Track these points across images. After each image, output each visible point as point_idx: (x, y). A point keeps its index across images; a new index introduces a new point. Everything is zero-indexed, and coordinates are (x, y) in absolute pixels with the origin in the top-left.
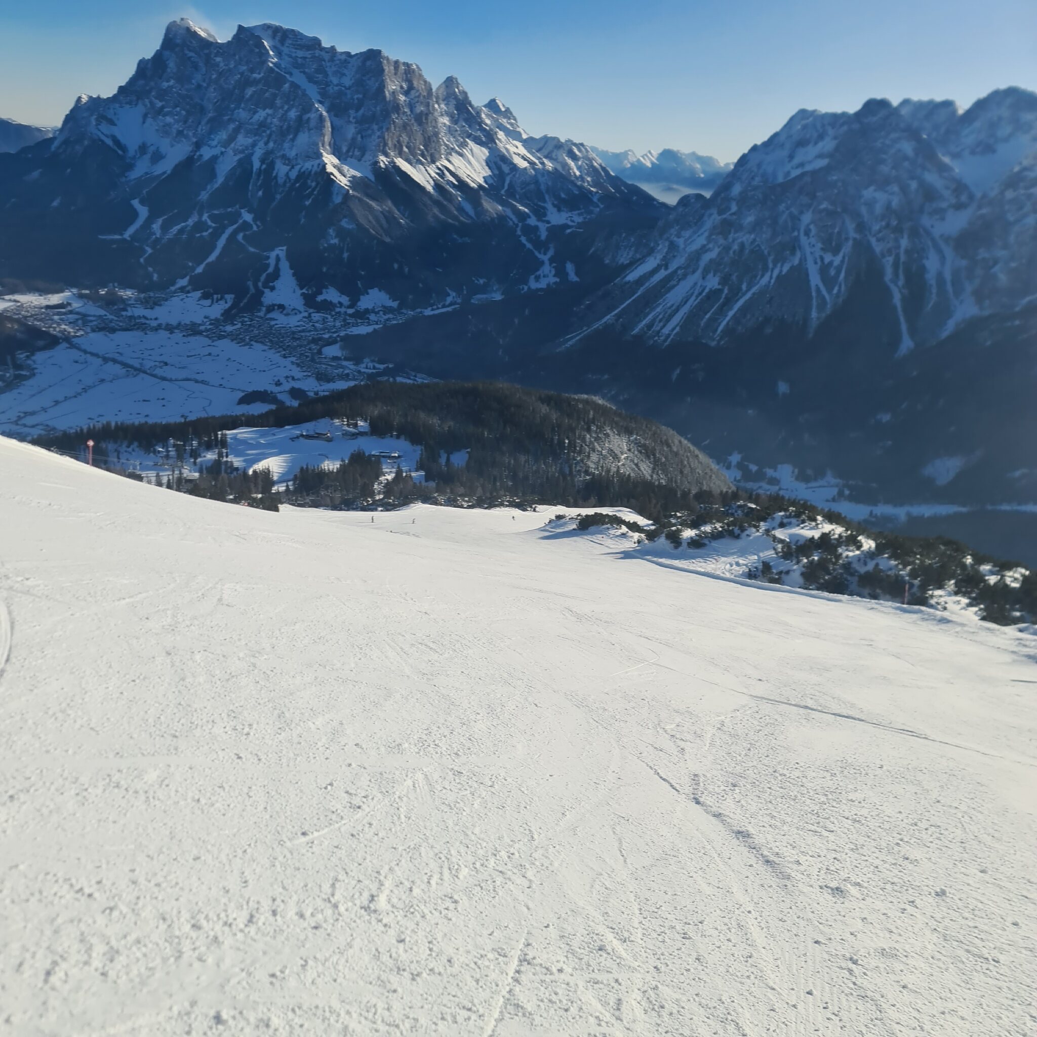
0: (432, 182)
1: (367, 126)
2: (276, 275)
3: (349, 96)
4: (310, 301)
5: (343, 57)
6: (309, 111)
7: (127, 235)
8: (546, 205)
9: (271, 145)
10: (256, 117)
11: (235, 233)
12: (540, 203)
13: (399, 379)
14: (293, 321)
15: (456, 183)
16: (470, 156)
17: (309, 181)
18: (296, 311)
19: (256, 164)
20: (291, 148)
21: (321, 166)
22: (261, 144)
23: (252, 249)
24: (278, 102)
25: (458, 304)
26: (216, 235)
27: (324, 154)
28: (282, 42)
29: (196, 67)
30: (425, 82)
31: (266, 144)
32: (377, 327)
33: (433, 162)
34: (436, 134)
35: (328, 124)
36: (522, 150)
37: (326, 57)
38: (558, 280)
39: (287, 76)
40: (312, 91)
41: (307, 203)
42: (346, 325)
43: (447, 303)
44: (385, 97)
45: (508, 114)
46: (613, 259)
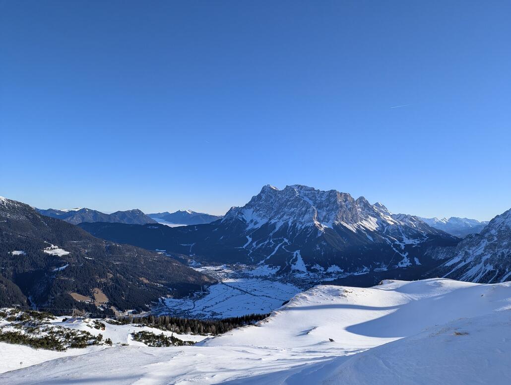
0: (356, 229)
1: (330, 212)
2: (296, 260)
3: (324, 203)
4: (309, 269)
5: (322, 192)
6: (310, 208)
7: (244, 247)
8: (403, 237)
9: (295, 218)
10: (291, 210)
11: (282, 245)
12: (400, 236)
14: (302, 276)
15: (365, 229)
16: (370, 221)
17: (309, 229)
18: (303, 272)
19: (290, 224)
20: (302, 219)
21: (313, 225)
22: (292, 218)
23: (287, 251)
24: (298, 206)
25: (368, 271)
26: (275, 246)
27: (315, 221)
28: (301, 189)
29: (271, 197)
30: (352, 198)
31: (294, 218)
32: (335, 279)
33: (356, 223)
34: (356, 214)
35: (316, 212)
36: (391, 219)
37: (316, 193)
38: (411, 264)
39: (302, 198)
40: (311, 202)
41: (308, 236)
42: (323, 277)
43: (364, 271)
44: (337, 203)
45: (383, 207)
46: (436, 257)
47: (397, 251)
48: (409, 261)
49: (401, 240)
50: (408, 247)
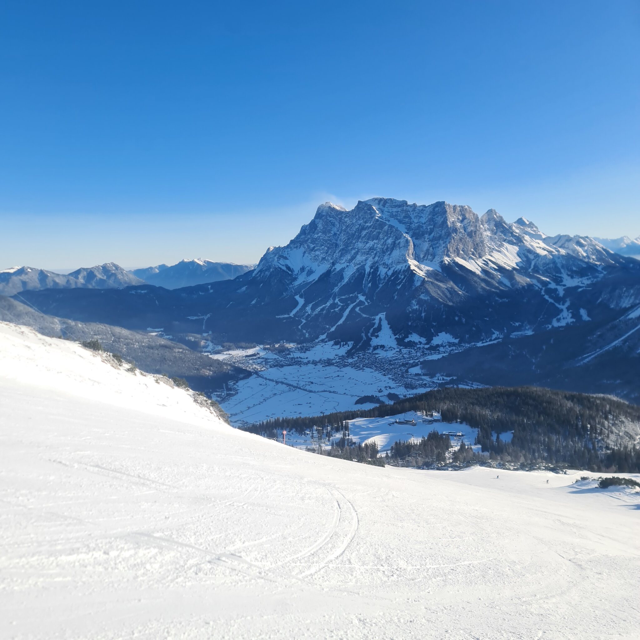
0: (480, 269)
1: (436, 242)
2: (379, 328)
3: (425, 228)
4: (400, 342)
5: (421, 208)
6: (400, 238)
7: (292, 315)
8: (562, 275)
9: (377, 258)
10: (368, 245)
11: (354, 307)
12: (557, 275)
13: (461, 386)
14: (390, 354)
15: (497, 268)
16: (506, 252)
17: (400, 276)
18: (391, 348)
19: (368, 269)
20: (389, 259)
21: (407, 267)
22: (371, 259)
23: (365, 316)
24: (381, 236)
25: (501, 338)
26: (343, 310)
27: (409, 260)
28: (384, 205)
29: (334, 225)
30: (474, 214)
31: (374, 258)
32: (444, 355)
33: (480, 257)
34: (482, 242)
35: (411, 244)
36: (543, 245)
37: (411, 209)
38: (574, 320)
39: (387, 222)
40: (402, 228)
41: (399, 287)
42: (424, 354)
43: (493, 338)
44: (447, 226)
45: (531, 225)
46: (617, 304)
47: (551, 300)
48: (570, 315)
49: (558, 281)
50: (570, 291)
